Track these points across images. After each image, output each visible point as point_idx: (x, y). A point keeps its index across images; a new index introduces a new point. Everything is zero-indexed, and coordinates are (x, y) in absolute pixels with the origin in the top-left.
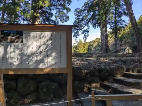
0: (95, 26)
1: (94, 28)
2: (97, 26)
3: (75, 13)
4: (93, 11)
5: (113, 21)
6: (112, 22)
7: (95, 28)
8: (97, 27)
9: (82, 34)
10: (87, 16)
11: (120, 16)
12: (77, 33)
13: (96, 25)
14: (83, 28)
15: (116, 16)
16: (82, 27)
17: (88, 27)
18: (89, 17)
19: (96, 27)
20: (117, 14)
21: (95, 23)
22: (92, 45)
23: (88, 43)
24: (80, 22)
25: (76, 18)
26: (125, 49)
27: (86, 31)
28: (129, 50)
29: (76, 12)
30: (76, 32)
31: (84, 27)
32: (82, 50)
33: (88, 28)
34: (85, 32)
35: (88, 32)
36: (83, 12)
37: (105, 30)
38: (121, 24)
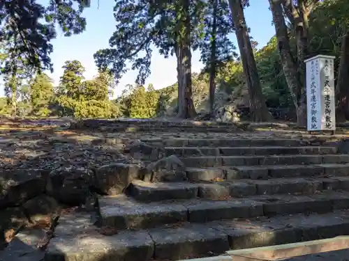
0: (165, 51)
1: (163, 56)
2: (170, 52)
3: (116, 12)
4: (162, 12)
5: (208, 42)
6: (206, 45)
7: (166, 57)
8: (172, 54)
9: (133, 68)
10: (144, 24)
11: (224, 32)
12: (121, 64)
13: (168, 50)
14: (135, 53)
15: (214, 29)
16: (133, 52)
17: (149, 51)
18: (150, 26)
19: (167, 53)
20: (218, 25)
21: (165, 43)
22: (167, 98)
23: (157, 92)
24: (126, 38)
25: (117, 27)
26: (225, 111)
27: (144, 63)
28: (232, 114)
29: (118, 10)
30: (117, 61)
31: (138, 51)
32: (143, 108)
33: (149, 56)
34: (142, 65)
35: (148, 64)
36: (136, 12)
37: (186, 62)
38: (226, 52)
